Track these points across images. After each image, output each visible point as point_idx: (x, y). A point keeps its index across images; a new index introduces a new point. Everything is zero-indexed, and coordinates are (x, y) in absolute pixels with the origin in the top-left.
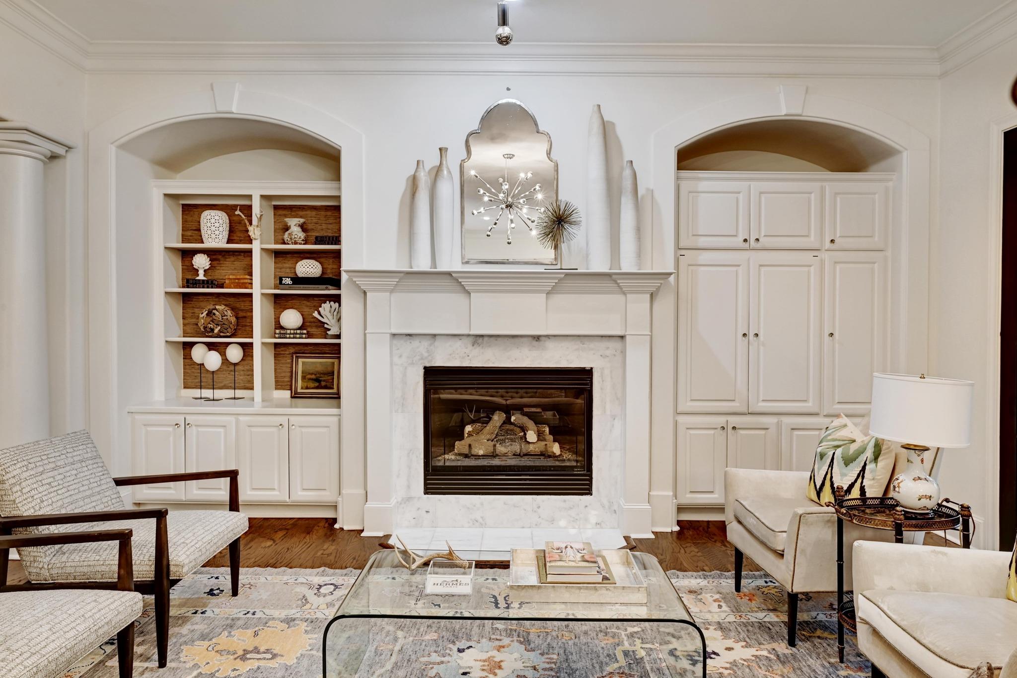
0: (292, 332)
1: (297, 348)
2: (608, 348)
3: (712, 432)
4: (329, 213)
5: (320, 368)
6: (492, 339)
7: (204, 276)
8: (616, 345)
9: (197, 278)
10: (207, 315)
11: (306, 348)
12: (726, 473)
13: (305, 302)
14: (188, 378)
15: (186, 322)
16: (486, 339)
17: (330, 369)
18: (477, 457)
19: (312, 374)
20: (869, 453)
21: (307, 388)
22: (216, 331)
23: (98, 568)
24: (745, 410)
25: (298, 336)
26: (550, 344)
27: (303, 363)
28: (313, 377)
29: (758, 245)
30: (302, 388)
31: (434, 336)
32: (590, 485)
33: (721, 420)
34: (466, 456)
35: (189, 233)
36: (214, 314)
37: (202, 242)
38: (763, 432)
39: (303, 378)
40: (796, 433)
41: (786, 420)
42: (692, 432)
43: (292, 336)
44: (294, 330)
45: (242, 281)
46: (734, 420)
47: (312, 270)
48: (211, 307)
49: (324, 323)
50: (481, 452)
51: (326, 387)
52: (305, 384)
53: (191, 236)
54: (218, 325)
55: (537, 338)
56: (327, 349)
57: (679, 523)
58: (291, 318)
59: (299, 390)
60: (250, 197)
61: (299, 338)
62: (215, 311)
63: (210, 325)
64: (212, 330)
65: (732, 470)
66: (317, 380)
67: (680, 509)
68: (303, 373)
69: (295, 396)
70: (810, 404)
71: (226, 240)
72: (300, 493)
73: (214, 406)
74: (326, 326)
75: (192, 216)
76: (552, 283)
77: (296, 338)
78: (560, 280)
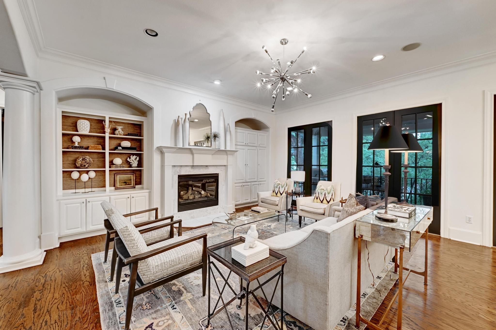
0: (120, 166)
1: (116, 172)
2: (222, 168)
3: (239, 187)
4: (129, 125)
5: (126, 178)
6: (196, 167)
7: (78, 145)
8: (224, 168)
9: (75, 145)
10: (82, 160)
11: (120, 172)
12: (258, 193)
13: (120, 155)
14: (65, 186)
15: (64, 163)
16: (195, 167)
17: (130, 178)
18: (190, 200)
19: (123, 180)
20: (285, 185)
21: (121, 185)
22: (86, 166)
23: (150, 239)
24: (245, 181)
25: (122, 167)
26: (210, 168)
27: (119, 177)
28: (123, 181)
29: (248, 145)
30: (119, 186)
31: (181, 166)
32: (218, 203)
33: (241, 184)
34: (187, 200)
35: (65, 127)
36: (86, 160)
37: (78, 131)
38: (248, 186)
39: (119, 182)
40: (254, 186)
41: (252, 183)
42: (236, 187)
43: (120, 167)
44: (120, 165)
45: (98, 147)
46: (244, 184)
47: (127, 144)
48: (84, 157)
49: (130, 163)
50: (191, 198)
51: (129, 185)
52: (120, 184)
53: (66, 128)
54: (88, 164)
55: (207, 166)
56: (128, 172)
57: (235, 209)
58: (118, 161)
59: (118, 186)
60: (105, 117)
61: (122, 168)
62: (86, 158)
63: (84, 164)
64: (85, 166)
65: (259, 193)
66: (125, 182)
67: (236, 206)
68: (119, 180)
69: (117, 189)
70: (256, 179)
71: (89, 131)
72: (135, 220)
73: (85, 195)
74: (131, 164)
75: (67, 120)
76: (214, 152)
77: (121, 168)
78: (217, 151)
